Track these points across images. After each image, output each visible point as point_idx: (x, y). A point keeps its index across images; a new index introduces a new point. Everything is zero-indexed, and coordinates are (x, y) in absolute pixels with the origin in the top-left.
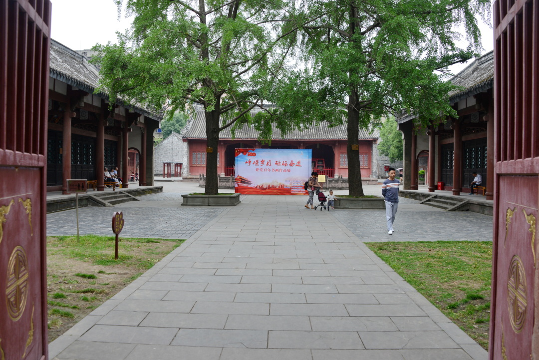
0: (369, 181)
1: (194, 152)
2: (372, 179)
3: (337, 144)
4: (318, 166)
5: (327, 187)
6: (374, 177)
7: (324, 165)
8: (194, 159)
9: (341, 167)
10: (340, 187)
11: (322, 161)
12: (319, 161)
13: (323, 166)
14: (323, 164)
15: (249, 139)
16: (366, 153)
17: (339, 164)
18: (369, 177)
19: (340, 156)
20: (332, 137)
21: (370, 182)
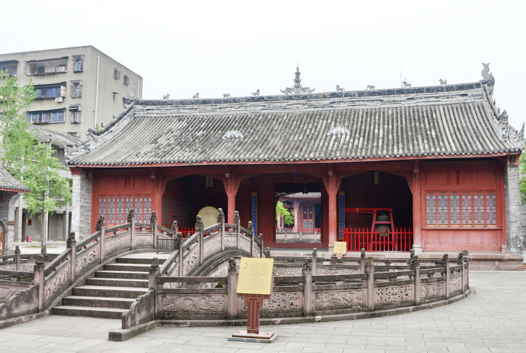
0: (500, 260)
1: (103, 196)
2: (507, 256)
3: (416, 171)
4: (377, 226)
5: (309, 308)
6: (513, 250)
7: (392, 222)
8: (102, 212)
9: (429, 227)
10: (371, 304)
11: (387, 213)
12: (379, 214)
13: (389, 225)
14: (390, 220)
15: (205, 163)
16: (491, 192)
17: (424, 218)
18: (501, 250)
19: (425, 200)
20: (401, 152)
21: (502, 265)
